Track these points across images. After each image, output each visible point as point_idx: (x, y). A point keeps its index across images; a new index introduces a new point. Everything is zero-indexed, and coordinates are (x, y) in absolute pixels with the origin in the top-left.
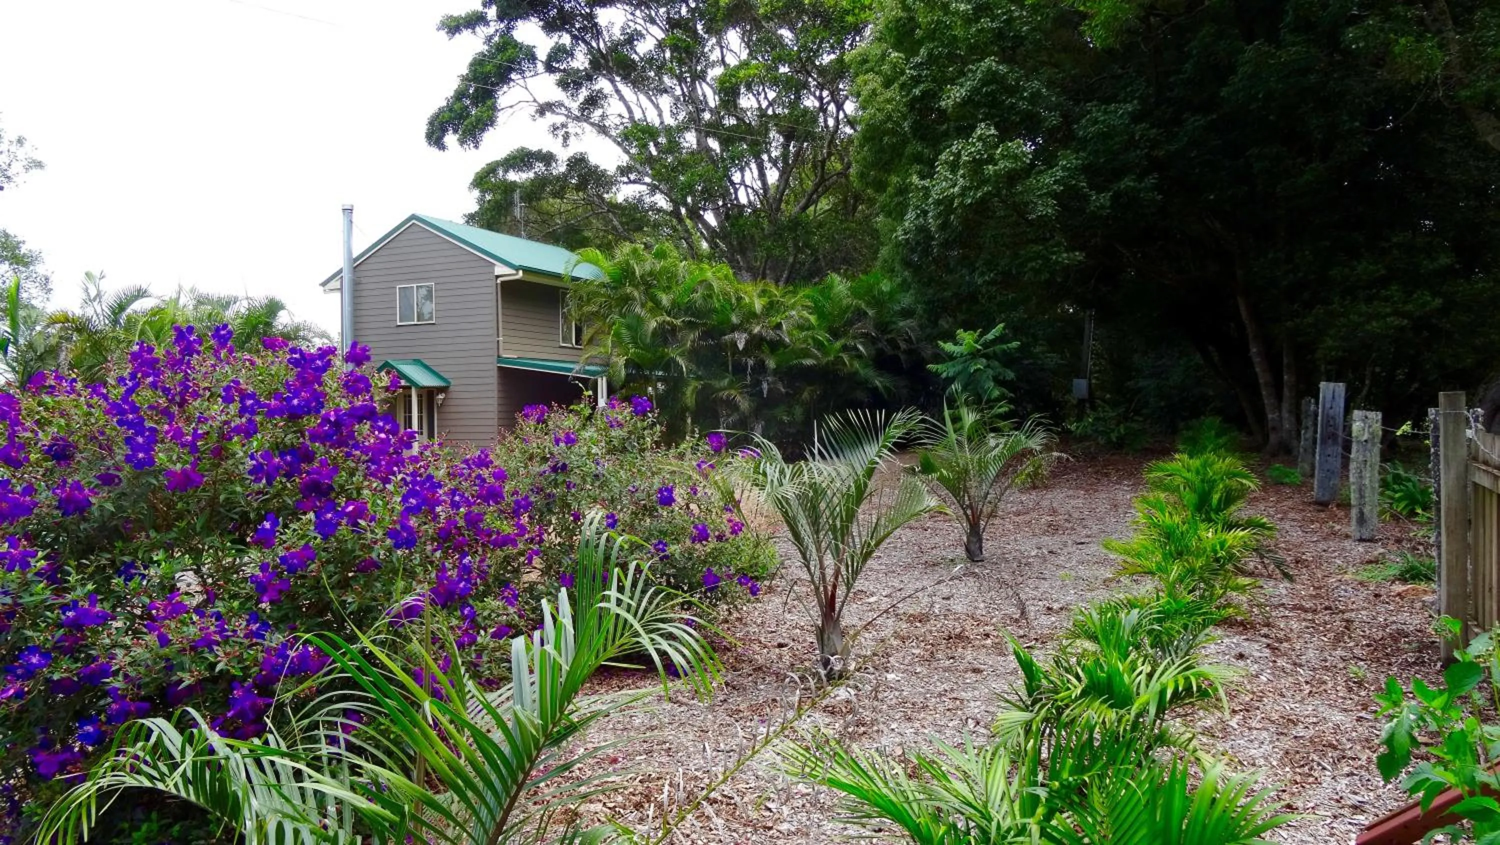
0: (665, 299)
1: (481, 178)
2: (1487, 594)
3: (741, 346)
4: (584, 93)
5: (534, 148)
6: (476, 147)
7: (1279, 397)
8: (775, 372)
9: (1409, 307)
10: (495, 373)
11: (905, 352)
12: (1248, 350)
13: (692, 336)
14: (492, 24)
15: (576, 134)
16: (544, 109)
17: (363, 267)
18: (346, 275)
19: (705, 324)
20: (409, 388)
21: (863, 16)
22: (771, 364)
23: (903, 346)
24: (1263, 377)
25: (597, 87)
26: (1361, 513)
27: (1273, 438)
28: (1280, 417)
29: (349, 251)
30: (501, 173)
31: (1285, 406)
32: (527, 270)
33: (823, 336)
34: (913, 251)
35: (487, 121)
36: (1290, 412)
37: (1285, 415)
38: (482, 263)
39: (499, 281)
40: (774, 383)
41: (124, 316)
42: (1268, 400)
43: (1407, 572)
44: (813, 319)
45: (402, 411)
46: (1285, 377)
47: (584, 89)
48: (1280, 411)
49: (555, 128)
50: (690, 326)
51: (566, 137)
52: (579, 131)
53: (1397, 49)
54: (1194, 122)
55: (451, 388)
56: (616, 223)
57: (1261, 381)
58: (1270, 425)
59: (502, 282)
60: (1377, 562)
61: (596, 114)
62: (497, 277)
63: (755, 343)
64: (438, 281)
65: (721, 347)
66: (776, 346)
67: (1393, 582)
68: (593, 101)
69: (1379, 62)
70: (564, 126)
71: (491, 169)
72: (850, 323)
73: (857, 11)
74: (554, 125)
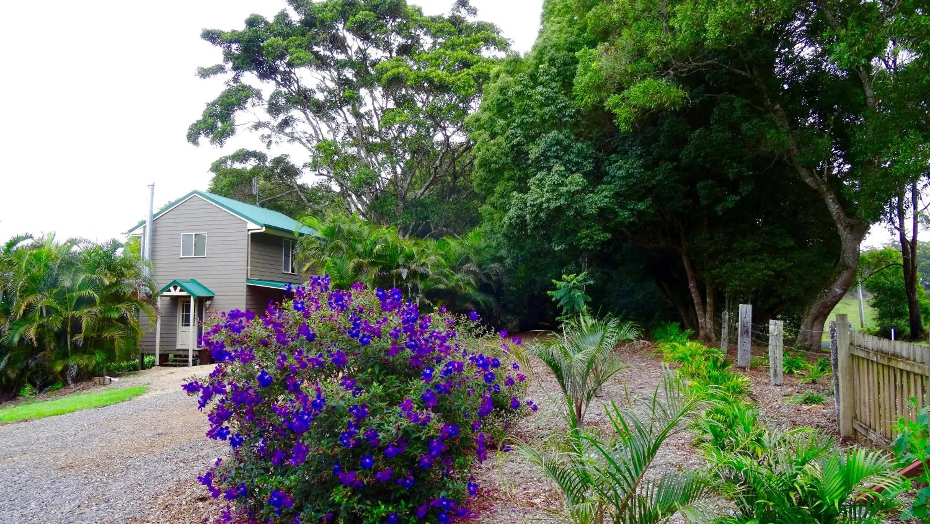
0: (359, 247)
1: (217, 166)
2: (862, 406)
3: (404, 277)
4: (282, 117)
5: (251, 149)
6: (221, 147)
7: (705, 311)
8: (423, 292)
9: (774, 265)
10: (245, 289)
11: (494, 282)
12: (688, 285)
13: (376, 270)
14: (228, 72)
15: (277, 142)
16: (258, 126)
17: (159, 221)
18: (148, 225)
19: (381, 264)
20: (190, 297)
21: (470, 91)
22: (421, 286)
23: (494, 278)
24: (696, 299)
25: (290, 114)
26: (775, 371)
27: (702, 333)
28: (705, 321)
29: (151, 212)
30: (229, 162)
31: (708, 316)
32: (267, 227)
33: (447, 271)
34: (514, 228)
35: (229, 132)
36: (710, 319)
37: (708, 320)
38: (239, 221)
39: (250, 232)
40: (422, 298)
41: (15, 248)
42: (699, 313)
43: (807, 399)
44: (443, 261)
45: (181, 311)
46: (708, 300)
47: (281, 114)
48: (705, 319)
49: (263, 137)
50: (373, 264)
51: (270, 143)
52: (278, 140)
53: (768, 136)
54: (667, 166)
55: (216, 298)
56: (303, 197)
57: (695, 301)
58: (700, 326)
59: (252, 234)
60: (789, 395)
61: (288, 130)
62: (249, 230)
63: (413, 274)
64: (209, 231)
65: (391, 277)
66: (424, 277)
67: (801, 404)
68: (286, 123)
69: (758, 142)
70: (269, 136)
71: (223, 161)
72: (462, 264)
73: (466, 88)
74: (263, 135)
